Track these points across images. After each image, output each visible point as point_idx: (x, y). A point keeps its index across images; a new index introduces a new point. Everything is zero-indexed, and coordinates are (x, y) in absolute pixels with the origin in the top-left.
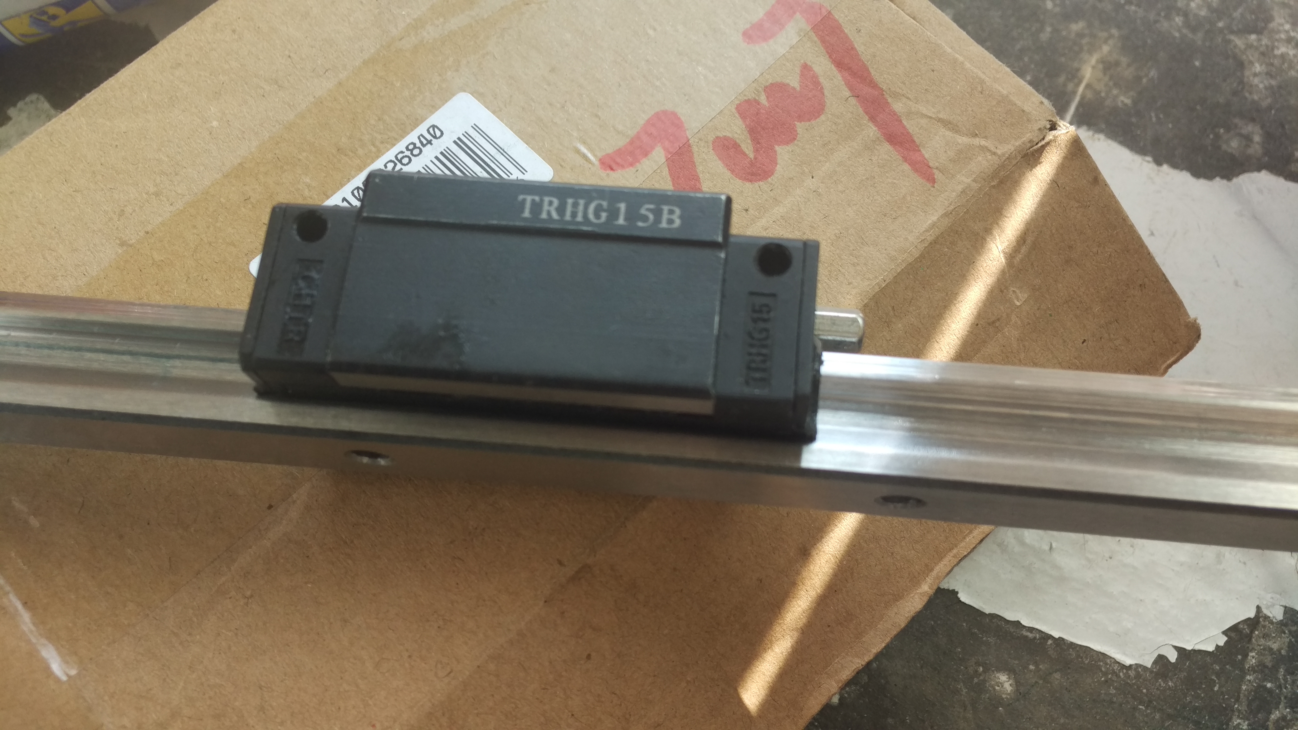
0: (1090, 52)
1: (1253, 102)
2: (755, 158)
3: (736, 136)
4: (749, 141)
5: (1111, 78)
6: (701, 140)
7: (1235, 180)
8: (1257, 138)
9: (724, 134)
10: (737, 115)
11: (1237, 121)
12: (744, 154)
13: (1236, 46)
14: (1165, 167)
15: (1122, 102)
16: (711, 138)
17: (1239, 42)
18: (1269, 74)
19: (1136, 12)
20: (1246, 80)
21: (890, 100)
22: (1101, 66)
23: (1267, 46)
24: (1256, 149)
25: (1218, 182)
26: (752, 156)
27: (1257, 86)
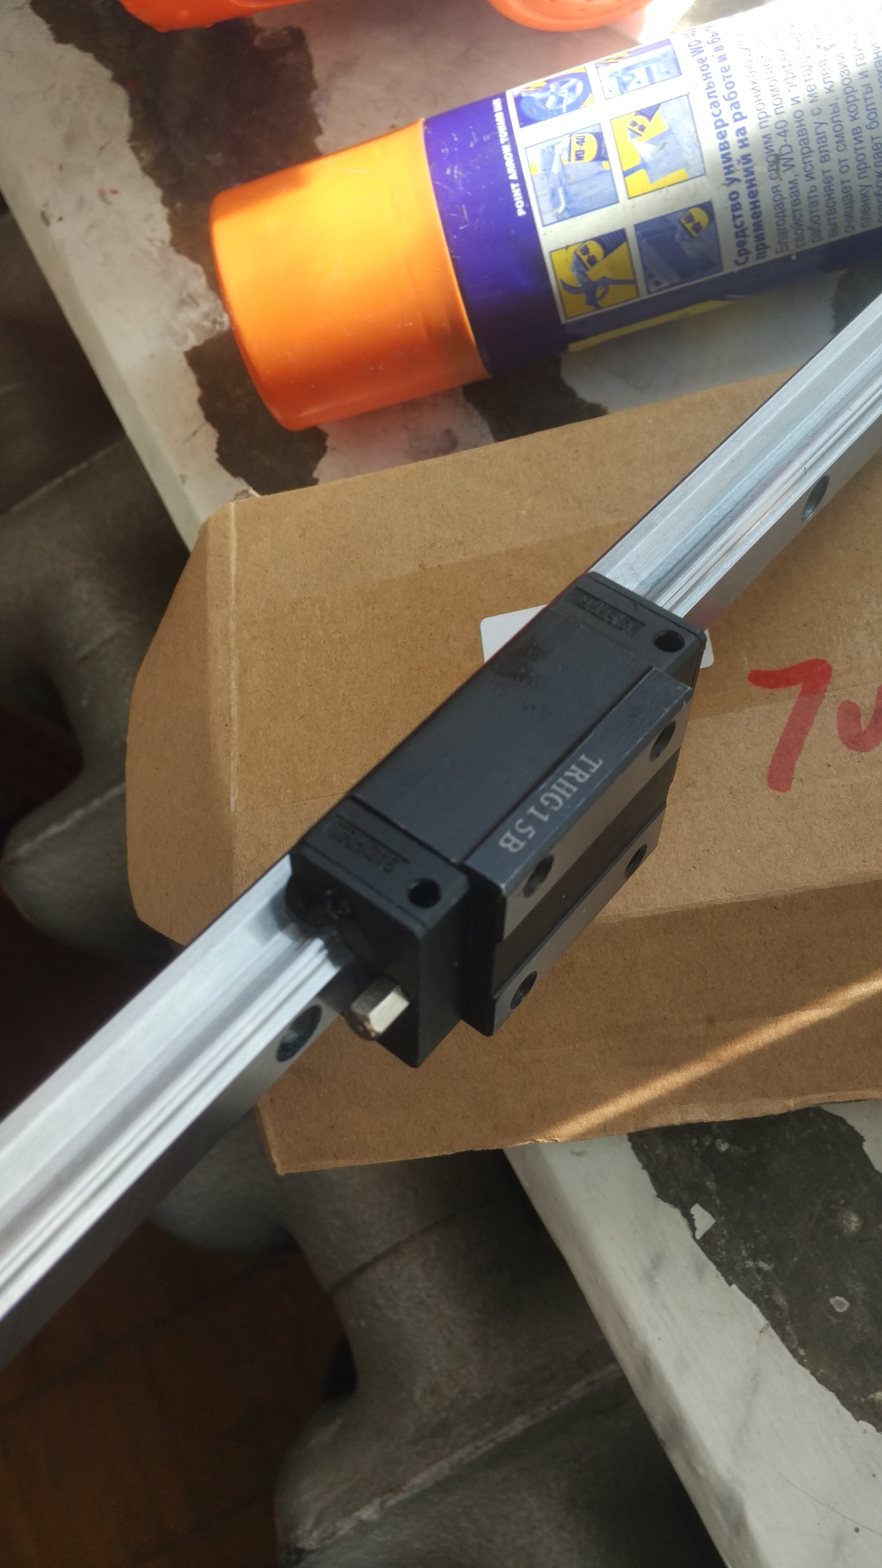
2: (865, 732)
3: (863, 708)
4: (870, 717)
6: (835, 696)
9: (855, 701)
10: (876, 693)
12: (859, 724)
16: (844, 699)
26: (863, 729)
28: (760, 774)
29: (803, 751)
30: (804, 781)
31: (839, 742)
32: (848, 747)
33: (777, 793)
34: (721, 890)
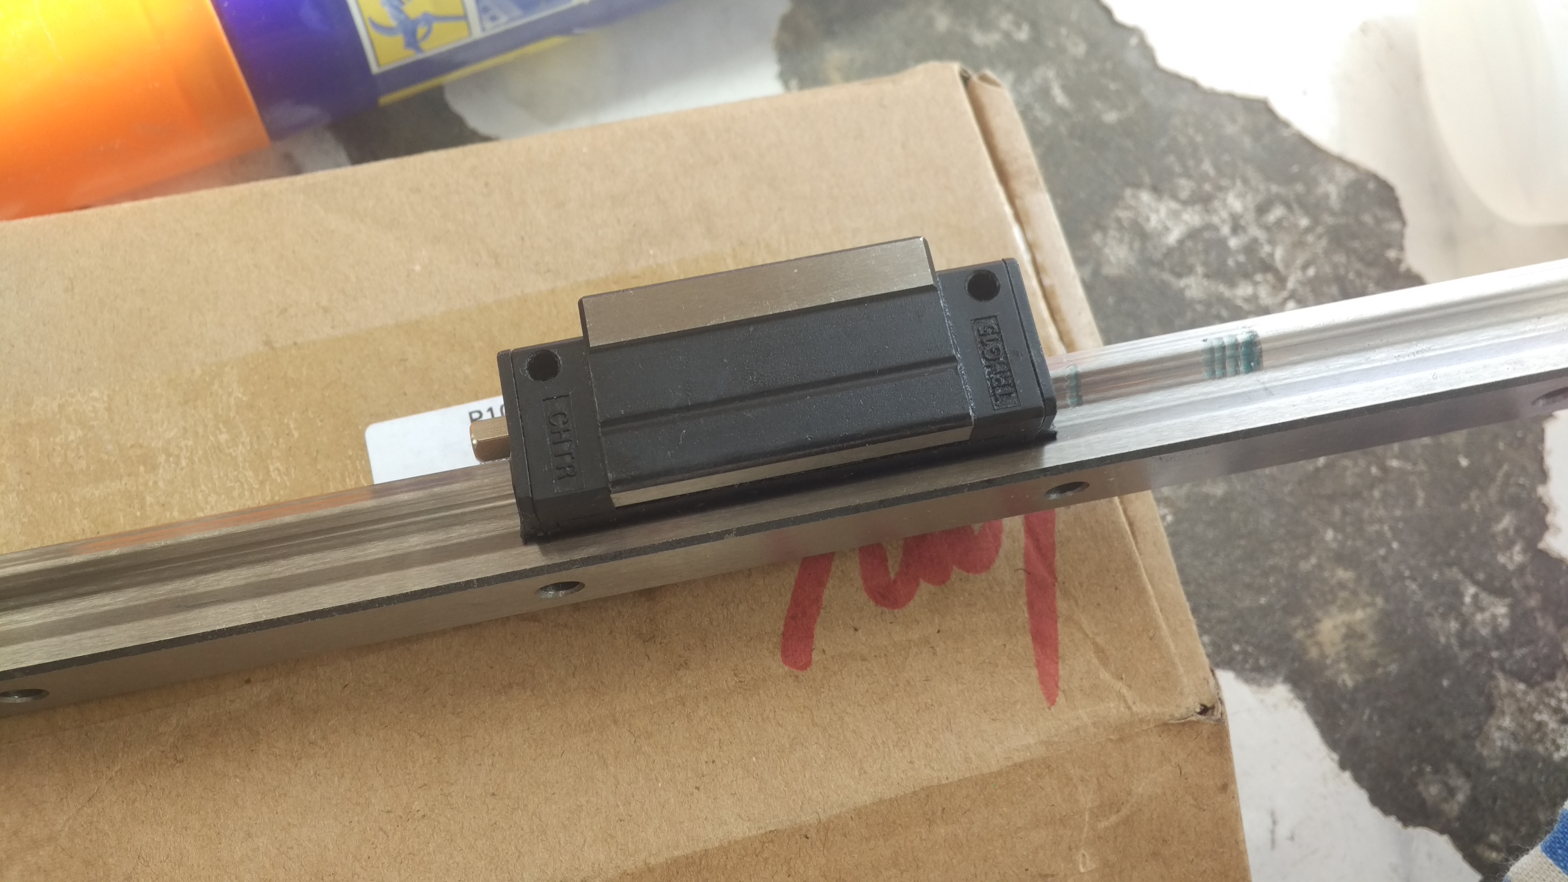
0: (1342, 609)
1: (1480, 756)
3: (890, 547)
4: (899, 560)
5: (1347, 649)
7: (1411, 830)
8: (1461, 797)
11: (1451, 767)
12: (887, 570)
13: (1497, 687)
14: (1347, 776)
15: (1344, 681)
17: (1503, 683)
18: (1514, 736)
19: (1414, 592)
20: (1486, 728)
21: (1058, 594)
22: (1343, 630)
23: (1530, 704)
24: (1453, 808)
25: (1392, 823)
26: (892, 577)
27: (1494, 741)
28: (771, 646)
29: (822, 611)
30: (827, 652)
31: (865, 594)
32: (877, 602)
33: (796, 672)
34: (736, 820)
